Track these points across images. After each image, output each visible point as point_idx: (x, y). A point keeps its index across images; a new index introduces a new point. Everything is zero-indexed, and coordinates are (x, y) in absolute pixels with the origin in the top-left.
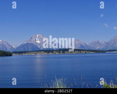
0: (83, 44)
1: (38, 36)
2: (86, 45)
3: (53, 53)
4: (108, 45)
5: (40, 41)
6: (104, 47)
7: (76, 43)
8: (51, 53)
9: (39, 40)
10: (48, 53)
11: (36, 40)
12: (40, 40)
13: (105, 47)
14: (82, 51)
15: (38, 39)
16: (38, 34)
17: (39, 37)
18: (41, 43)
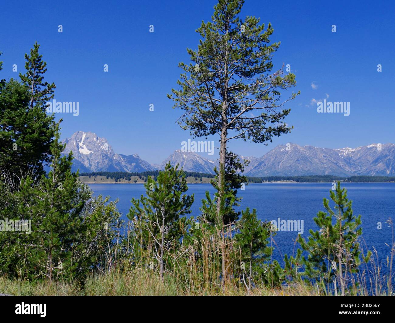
0: (201, 162)
1: (84, 136)
2: (207, 163)
3: (130, 180)
4: (260, 164)
5: (90, 150)
6: (251, 170)
7: (184, 159)
8: (123, 181)
9: (87, 147)
10: (117, 181)
11: (78, 147)
12: (91, 146)
13: (253, 171)
14: (203, 179)
15: (83, 144)
16: (86, 132)
17: (87, 138)
18: (91, 154)
